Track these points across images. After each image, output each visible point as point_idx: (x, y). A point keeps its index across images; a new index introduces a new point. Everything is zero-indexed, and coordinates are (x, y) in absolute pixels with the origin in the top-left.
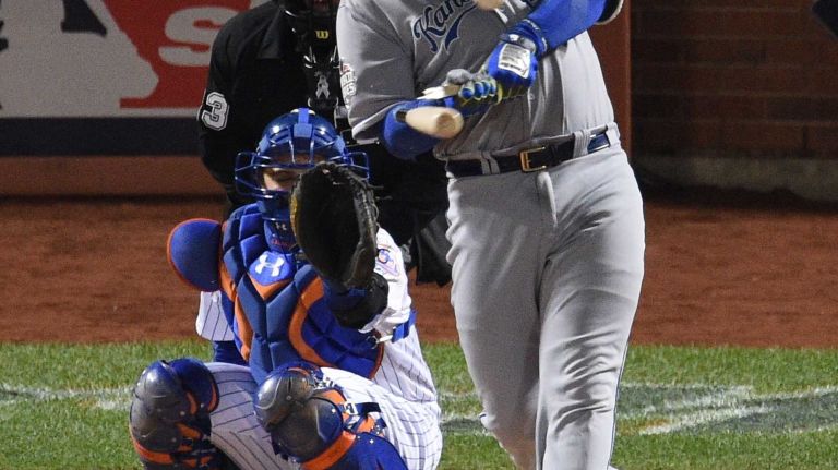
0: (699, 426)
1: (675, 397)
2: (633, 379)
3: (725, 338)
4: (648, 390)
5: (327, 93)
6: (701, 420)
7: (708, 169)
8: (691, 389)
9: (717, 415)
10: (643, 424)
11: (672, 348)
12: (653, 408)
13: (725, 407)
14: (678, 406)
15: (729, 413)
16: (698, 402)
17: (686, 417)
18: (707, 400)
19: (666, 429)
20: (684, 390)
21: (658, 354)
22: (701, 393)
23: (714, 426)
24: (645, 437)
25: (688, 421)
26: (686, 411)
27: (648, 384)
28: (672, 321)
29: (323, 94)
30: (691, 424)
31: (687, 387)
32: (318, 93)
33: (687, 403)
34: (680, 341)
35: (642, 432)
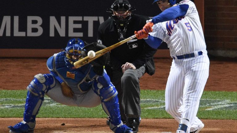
0: (218, 108)
1: (213, 102)
2: (204, 98)
3: (224, 89)
4: (207, 100)
5: (123, 37)
6: (219, 107)
7: (221, 53)
8: (217, 101)
9: (222, 106)
10: (206, 108)
11: (212, 91)
12: (208, 105)
13: (224, 104)
14: (214, 104)
15: (225, 106)
16: (218, 103)
17: (216, 106)
18: (220, 103)
19: (211, 109)
20: (215, 101)
21: (210, 93)
22: (219, 101)
23: (221, 108)
24: (207, 111)
25: (216, 107)
26: (215, 105)
27: (207, 99)
28: (212, 86)
29: (122, 38)
30: (217, 108)
31: (216, 100)
32: (121, 38)
33: (216, 104)
34: (214, 90)
35: (206, 110)
